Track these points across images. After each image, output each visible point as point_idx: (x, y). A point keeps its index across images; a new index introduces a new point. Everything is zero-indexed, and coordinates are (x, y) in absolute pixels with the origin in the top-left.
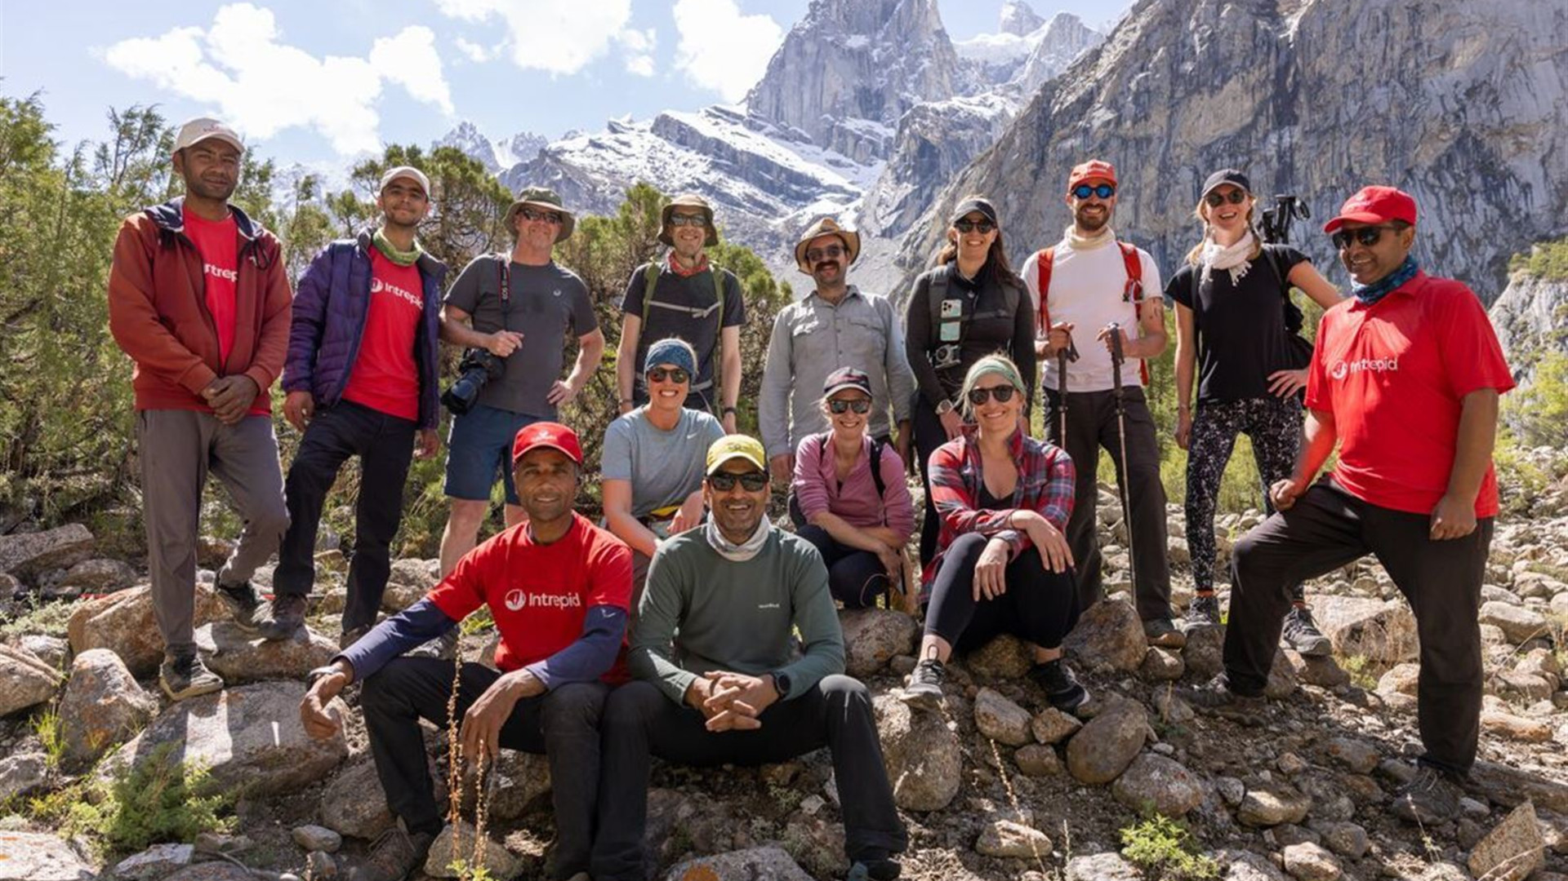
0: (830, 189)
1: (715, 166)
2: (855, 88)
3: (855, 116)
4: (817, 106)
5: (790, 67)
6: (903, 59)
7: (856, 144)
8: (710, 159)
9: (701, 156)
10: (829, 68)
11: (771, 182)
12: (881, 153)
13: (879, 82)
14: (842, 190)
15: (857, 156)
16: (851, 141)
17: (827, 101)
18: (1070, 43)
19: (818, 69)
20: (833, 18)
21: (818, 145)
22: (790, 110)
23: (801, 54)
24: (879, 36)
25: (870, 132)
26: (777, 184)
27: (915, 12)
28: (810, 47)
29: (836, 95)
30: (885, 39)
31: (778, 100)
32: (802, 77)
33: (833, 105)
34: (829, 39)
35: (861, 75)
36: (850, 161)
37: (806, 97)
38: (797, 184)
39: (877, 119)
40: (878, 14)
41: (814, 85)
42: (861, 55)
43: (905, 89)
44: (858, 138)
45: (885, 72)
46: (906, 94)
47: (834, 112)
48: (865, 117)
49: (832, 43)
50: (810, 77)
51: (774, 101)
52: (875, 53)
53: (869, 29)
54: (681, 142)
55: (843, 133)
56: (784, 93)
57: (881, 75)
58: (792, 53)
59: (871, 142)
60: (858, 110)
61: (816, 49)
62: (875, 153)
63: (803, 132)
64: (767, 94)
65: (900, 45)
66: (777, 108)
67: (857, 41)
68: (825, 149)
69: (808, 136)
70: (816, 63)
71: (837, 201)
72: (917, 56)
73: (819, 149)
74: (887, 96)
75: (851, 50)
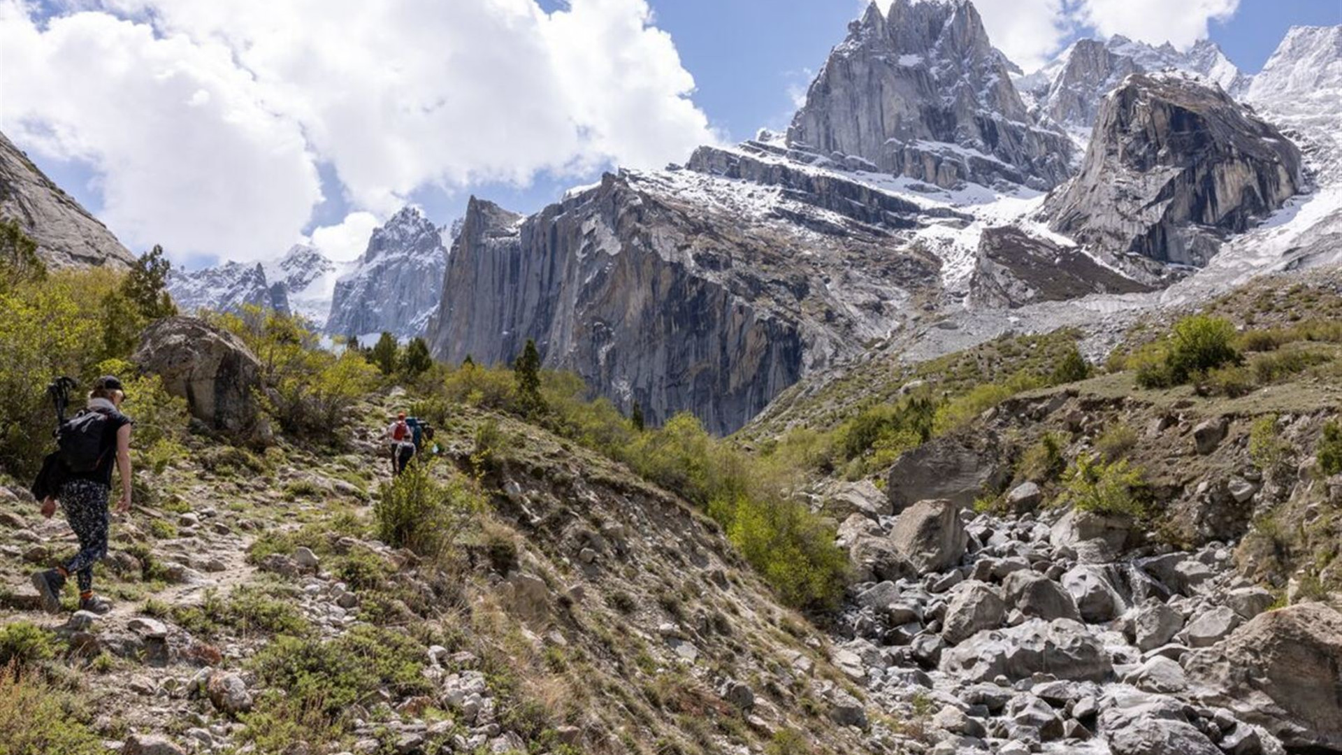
0: (932, 213)
1: (788, 195)
2: (919, 107)
3: (925, 138)
4: (878, 129)
5: (836, 92)
6: (966, 75)
7: (937, 168)
8: (779, 188)
9: (765, 186)
10: (887, 87)
11: (863, 209)
12: (969, 176)
13: (946, 100)
14: (950, 213)
15: (941, 181)
16: (930, 165)
17: (890, 124)
18: (1097, 70)
19: (874, 90)
20: (880, 37)
21: (888, 172)
22: (844, 137)
23: (849, 76)
24: (933, 54)
25: (951, 153)
26: (871, 211)
27: (969, 27)
28: (858, 68)
29: (899, 117)
30: (940, 57)
31: (827, 128)
32: (854, 103)
33: (898, 128)
34: (881, 58)
35: (923, 95)
36: (933, 186)
37: (863, 121)
38: (894, 210)
39: (951, 140)
40: (926, 32)
41: (871, 108)
42: (918, 74)
43: (980, 106)
44: (938, 162)
45: (950, 90)
46: (982, 111)
47: (898, 133)
48: (937, 139)
49: (885, 61)
50: (865, 101)
51: (822, 129)
52: (933, 70)
53: (922, 48)
54: (734, 174)
55: (918, 157)
56: (833, 120)
57: (945, 93)
58: (837, 76)
59: (954, 164)
60: (927, 132)
61: (867, 70)
62: (961, 175)
63: (864, 160)
64: (811, 123)
65: (958, 62)
66: (827, 137)
67: (910, 60)
68: (896, 176)
69: (872, 164)
70: (869, 85)
71: (951, 225)
72: (982, 72)
73: (890, 177)
74: (958, 114)
75: (906, 69)
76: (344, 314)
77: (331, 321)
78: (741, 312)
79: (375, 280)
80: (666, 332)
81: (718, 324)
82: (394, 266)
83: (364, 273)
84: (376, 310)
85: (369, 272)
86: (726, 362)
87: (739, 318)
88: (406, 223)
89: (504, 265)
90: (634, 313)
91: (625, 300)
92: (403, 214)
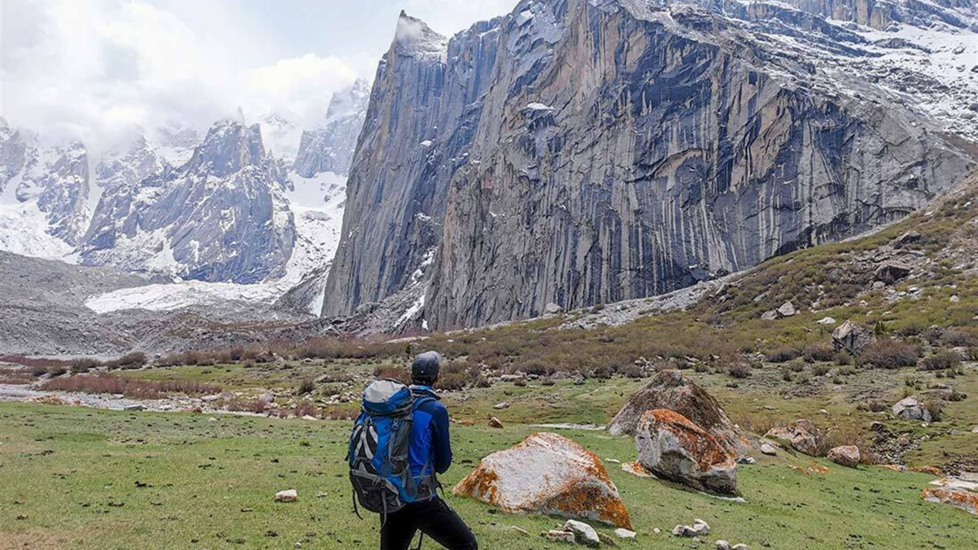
76: (307, 155)
77: (298, 160)
78: (752, 82)
79: (333, 131)
80: (633, 113)
81: (715, 98)
82: (348, 121)
83: (324, 124)
84: (332, 155)
85: (328, 126)
86: (726, 151)
87: (748, 90)
88: (358, 89)
89: (430, 76)
90: (588, 93)
91: (575, 79)
92: (356, 83)
